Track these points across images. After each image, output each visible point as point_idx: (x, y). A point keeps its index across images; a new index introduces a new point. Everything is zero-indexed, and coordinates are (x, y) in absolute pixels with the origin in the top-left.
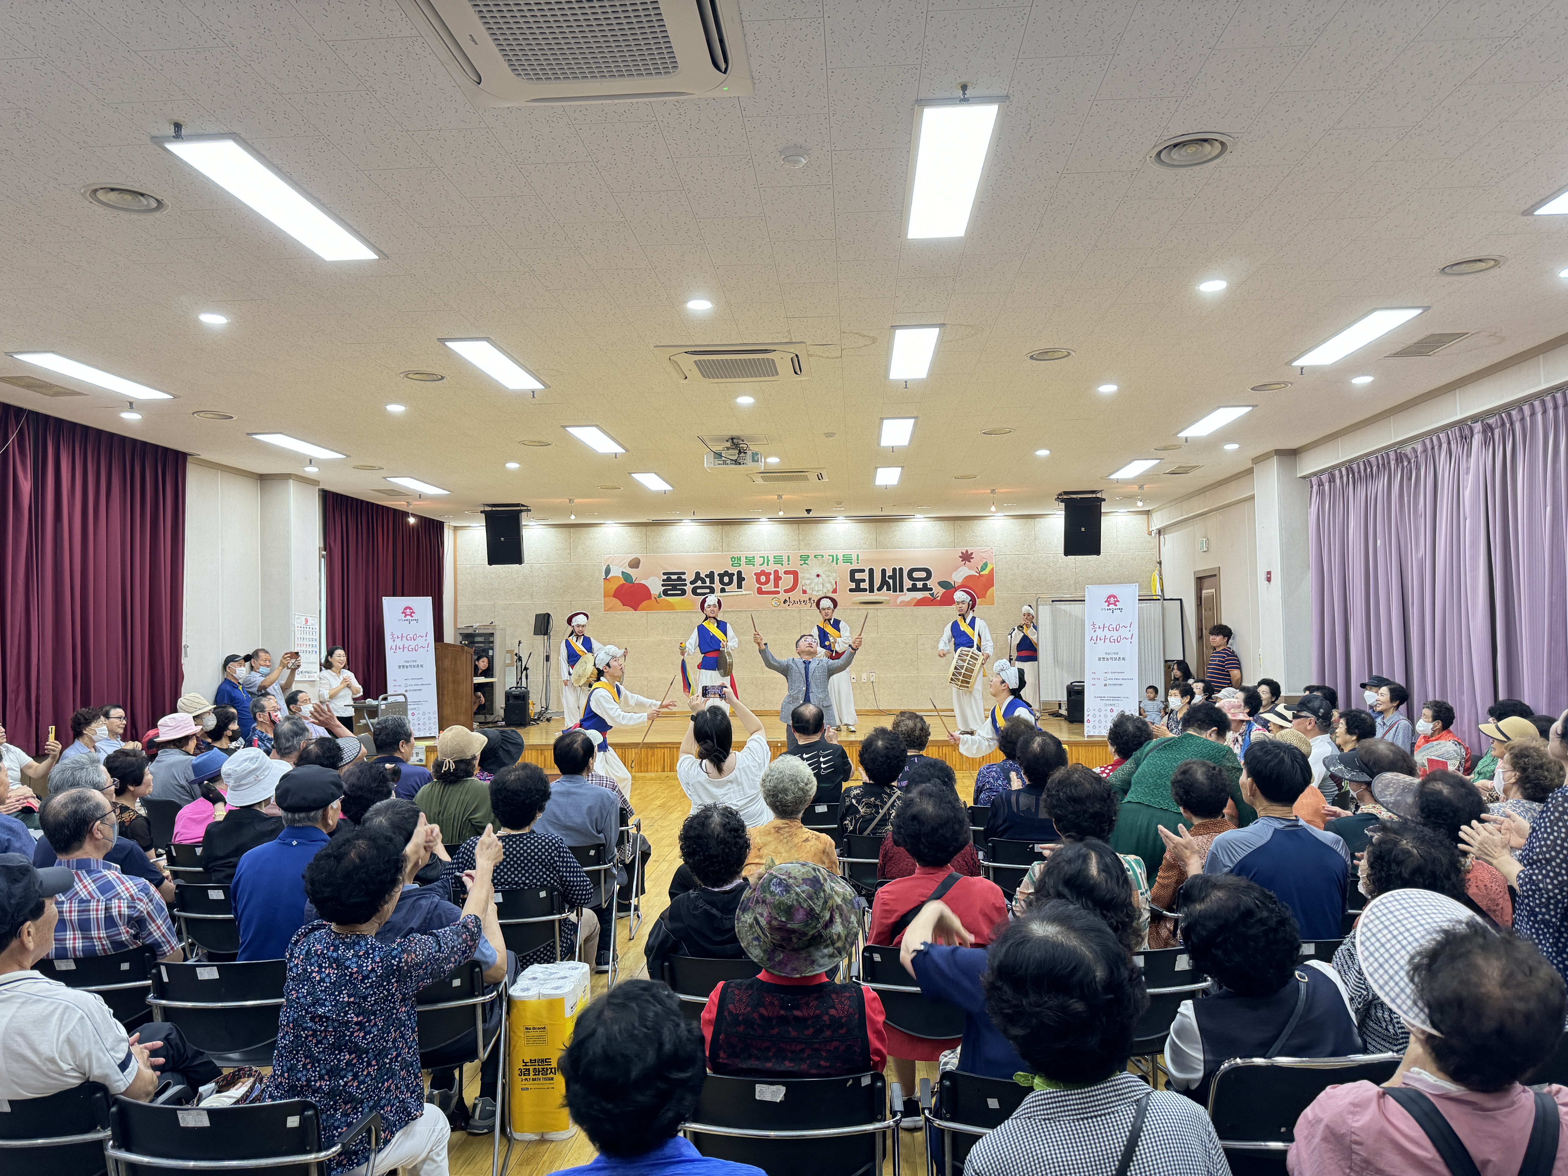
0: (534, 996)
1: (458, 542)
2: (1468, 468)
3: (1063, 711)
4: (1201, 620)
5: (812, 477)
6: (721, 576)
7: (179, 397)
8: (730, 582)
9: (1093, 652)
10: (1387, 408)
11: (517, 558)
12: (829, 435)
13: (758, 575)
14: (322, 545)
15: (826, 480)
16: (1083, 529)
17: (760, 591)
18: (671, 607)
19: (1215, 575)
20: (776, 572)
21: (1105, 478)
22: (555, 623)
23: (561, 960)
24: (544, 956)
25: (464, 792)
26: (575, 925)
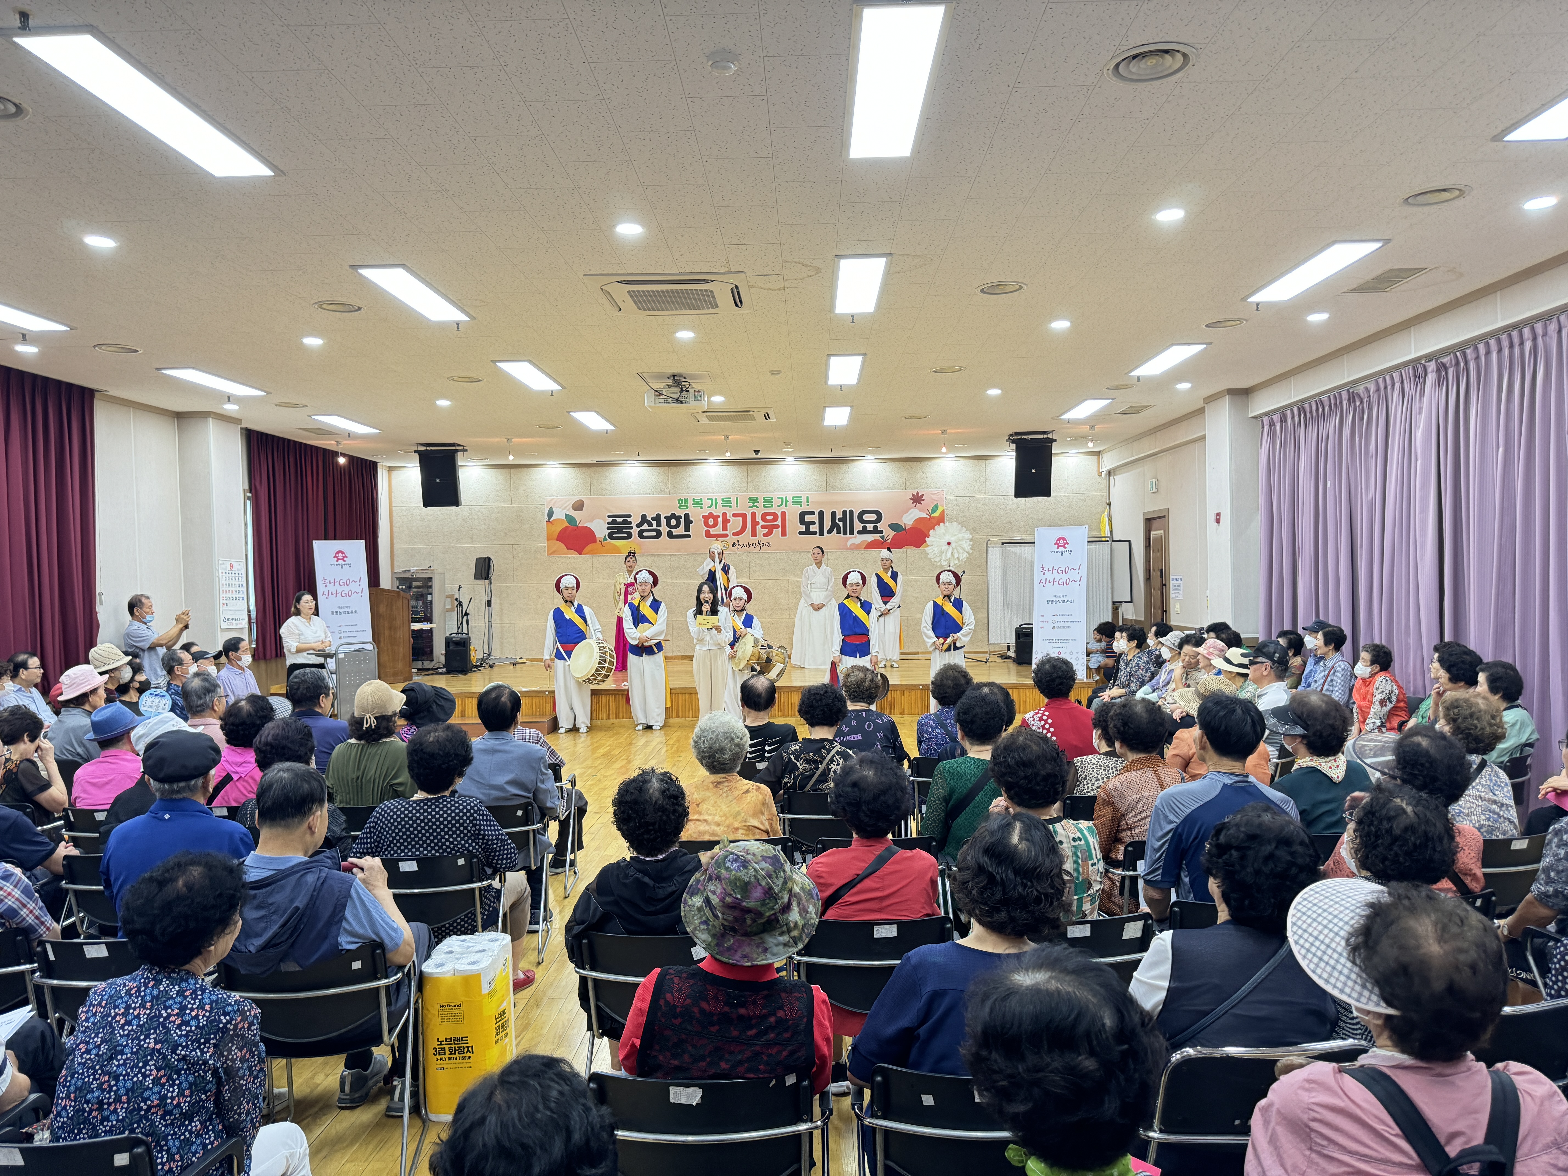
0: (448, 972)
1: (393, 482)
2: (1421, 408)
3: (1012, 654)
4: (1150, 562)
5: (760, 417)
6: (668, 519)
7: (76, 328)
8: (678, 525)
9: (1041, 594)
10: (1339, 347)
11: (454, 500)
12: (775, 373)
13: (706, 518)
14: (247, 487)
15: (773, 419)
16: (1034, 471)
17: (708, 534)
19: (1164, 517)
20: (724, 514)
21: (1056, 418)
22: (496, 567)
23: (484, 930)
24: (463, 926)
25: (384, 754)
26: (499, 892)
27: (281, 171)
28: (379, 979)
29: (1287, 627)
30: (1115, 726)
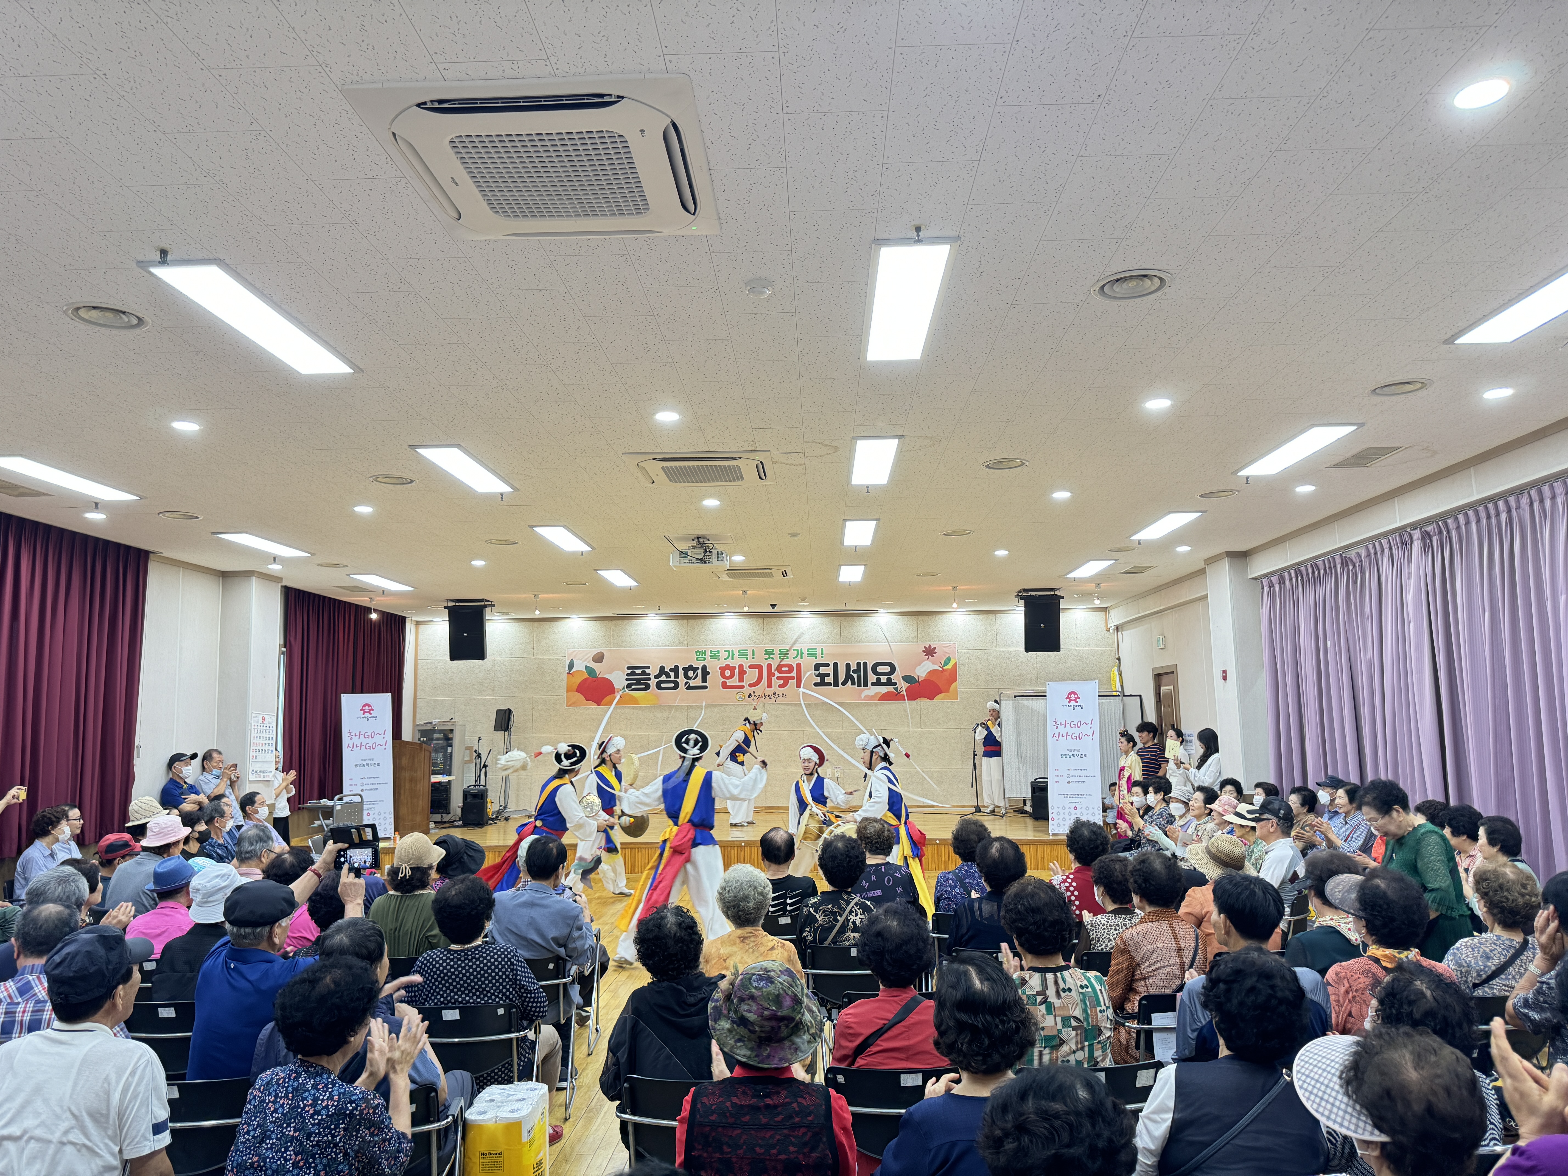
0: (491, 1119)
1: (420, 636)
2: (1410, 574)
3: (1028, 808)
4: (1161, 717)
5: (778, 574)
6: (686, 670)
7: (146, 498)
8: (695, 676)
9: (1055, 748)
10: (1329, 514)
11: (480, 654)
12: (793, 535)
13: (723, 670)
14: (282, 642)
15: (790, 576)
16: (1043, 626)
17: (725, 686)
18: (634, 701)
19: (1173, 672)
20: (741, 666)
21: (1063, 576)
22: (516, 718)
23: (519, 1081)
24: (500, 1076)
25: (421, 905)
26: (533, 1043)
27: (360, 369)
28: (432, 1123)
29: (1298, 783)
30: (1135, 882)
